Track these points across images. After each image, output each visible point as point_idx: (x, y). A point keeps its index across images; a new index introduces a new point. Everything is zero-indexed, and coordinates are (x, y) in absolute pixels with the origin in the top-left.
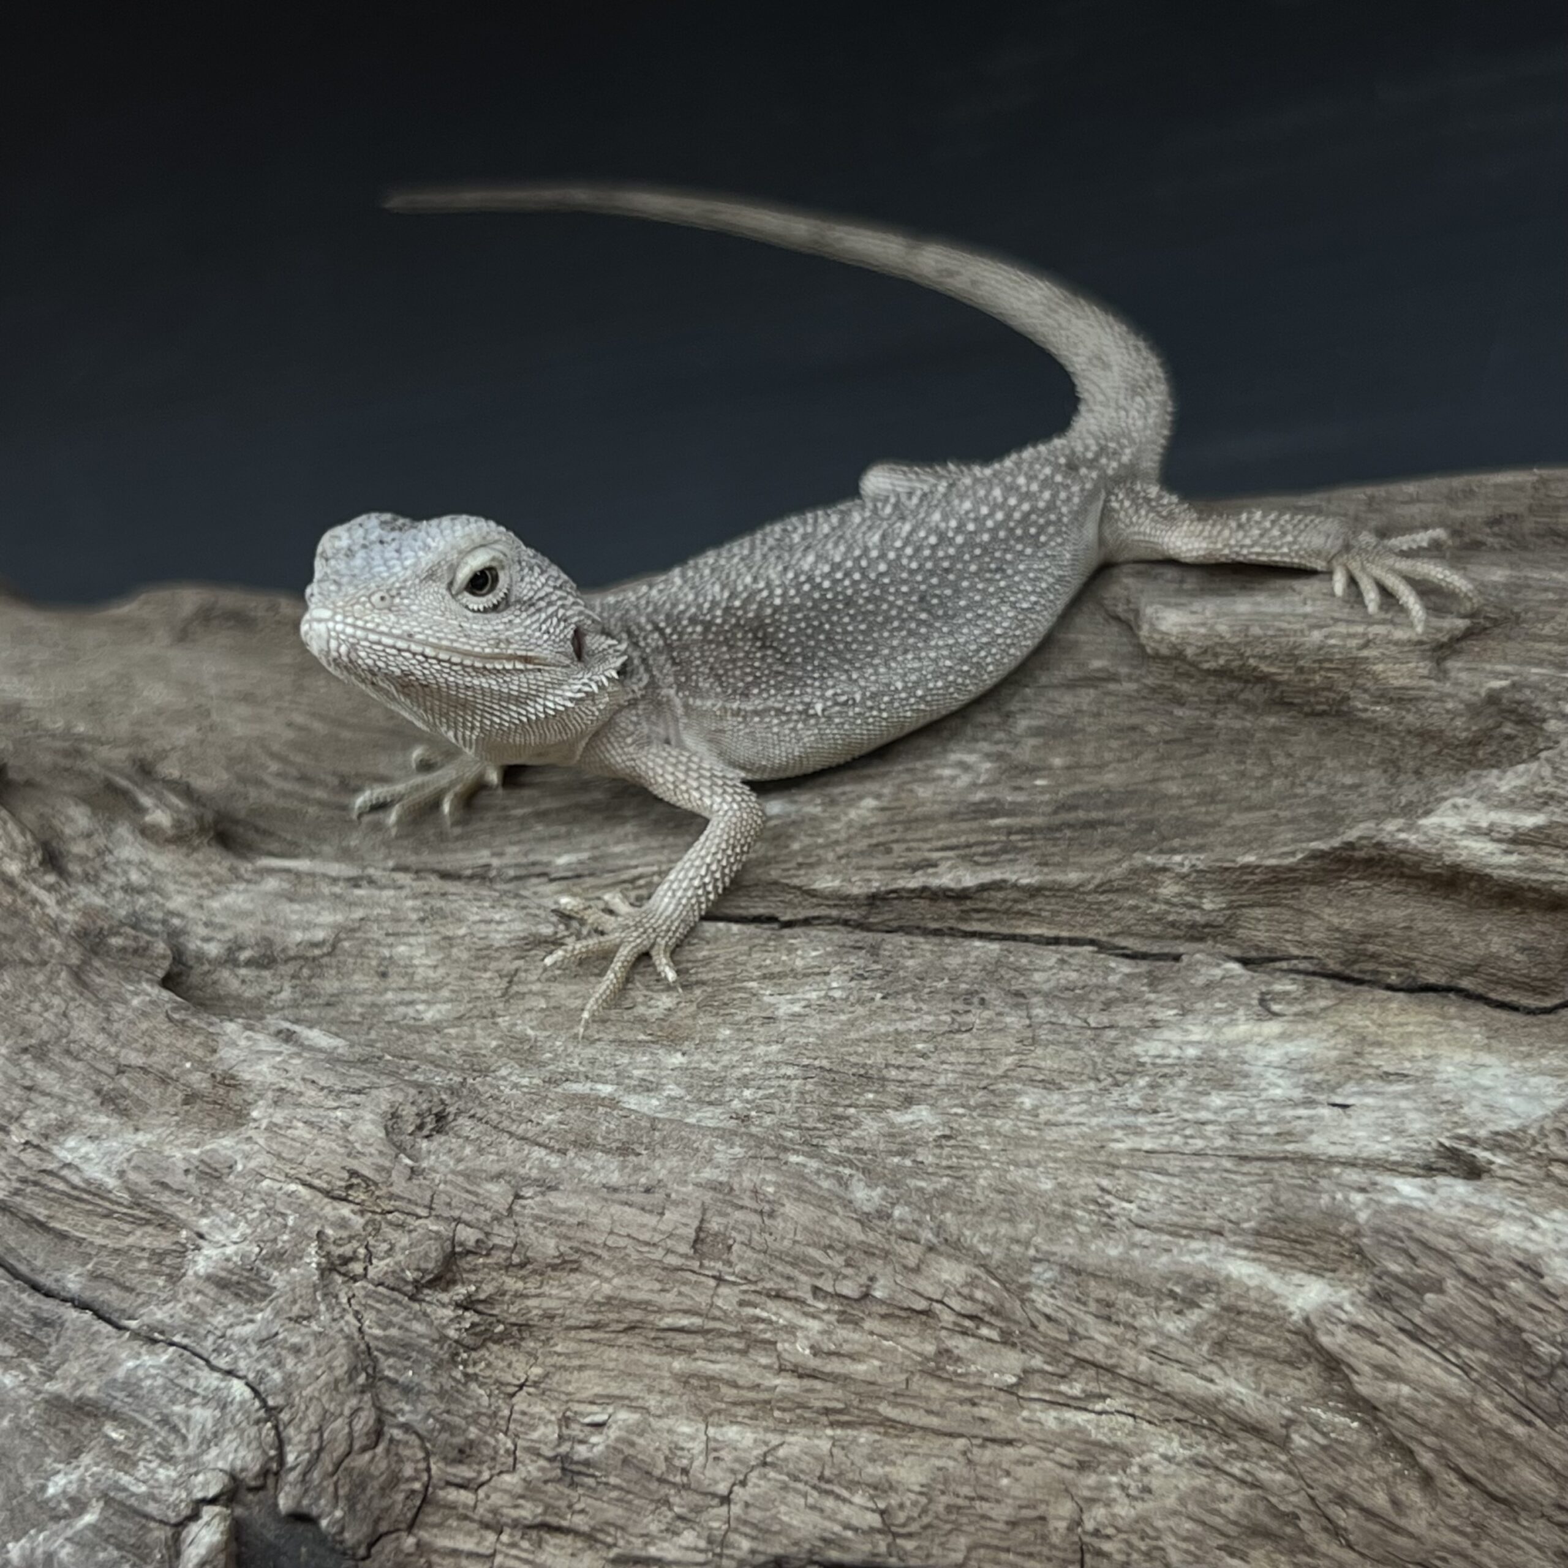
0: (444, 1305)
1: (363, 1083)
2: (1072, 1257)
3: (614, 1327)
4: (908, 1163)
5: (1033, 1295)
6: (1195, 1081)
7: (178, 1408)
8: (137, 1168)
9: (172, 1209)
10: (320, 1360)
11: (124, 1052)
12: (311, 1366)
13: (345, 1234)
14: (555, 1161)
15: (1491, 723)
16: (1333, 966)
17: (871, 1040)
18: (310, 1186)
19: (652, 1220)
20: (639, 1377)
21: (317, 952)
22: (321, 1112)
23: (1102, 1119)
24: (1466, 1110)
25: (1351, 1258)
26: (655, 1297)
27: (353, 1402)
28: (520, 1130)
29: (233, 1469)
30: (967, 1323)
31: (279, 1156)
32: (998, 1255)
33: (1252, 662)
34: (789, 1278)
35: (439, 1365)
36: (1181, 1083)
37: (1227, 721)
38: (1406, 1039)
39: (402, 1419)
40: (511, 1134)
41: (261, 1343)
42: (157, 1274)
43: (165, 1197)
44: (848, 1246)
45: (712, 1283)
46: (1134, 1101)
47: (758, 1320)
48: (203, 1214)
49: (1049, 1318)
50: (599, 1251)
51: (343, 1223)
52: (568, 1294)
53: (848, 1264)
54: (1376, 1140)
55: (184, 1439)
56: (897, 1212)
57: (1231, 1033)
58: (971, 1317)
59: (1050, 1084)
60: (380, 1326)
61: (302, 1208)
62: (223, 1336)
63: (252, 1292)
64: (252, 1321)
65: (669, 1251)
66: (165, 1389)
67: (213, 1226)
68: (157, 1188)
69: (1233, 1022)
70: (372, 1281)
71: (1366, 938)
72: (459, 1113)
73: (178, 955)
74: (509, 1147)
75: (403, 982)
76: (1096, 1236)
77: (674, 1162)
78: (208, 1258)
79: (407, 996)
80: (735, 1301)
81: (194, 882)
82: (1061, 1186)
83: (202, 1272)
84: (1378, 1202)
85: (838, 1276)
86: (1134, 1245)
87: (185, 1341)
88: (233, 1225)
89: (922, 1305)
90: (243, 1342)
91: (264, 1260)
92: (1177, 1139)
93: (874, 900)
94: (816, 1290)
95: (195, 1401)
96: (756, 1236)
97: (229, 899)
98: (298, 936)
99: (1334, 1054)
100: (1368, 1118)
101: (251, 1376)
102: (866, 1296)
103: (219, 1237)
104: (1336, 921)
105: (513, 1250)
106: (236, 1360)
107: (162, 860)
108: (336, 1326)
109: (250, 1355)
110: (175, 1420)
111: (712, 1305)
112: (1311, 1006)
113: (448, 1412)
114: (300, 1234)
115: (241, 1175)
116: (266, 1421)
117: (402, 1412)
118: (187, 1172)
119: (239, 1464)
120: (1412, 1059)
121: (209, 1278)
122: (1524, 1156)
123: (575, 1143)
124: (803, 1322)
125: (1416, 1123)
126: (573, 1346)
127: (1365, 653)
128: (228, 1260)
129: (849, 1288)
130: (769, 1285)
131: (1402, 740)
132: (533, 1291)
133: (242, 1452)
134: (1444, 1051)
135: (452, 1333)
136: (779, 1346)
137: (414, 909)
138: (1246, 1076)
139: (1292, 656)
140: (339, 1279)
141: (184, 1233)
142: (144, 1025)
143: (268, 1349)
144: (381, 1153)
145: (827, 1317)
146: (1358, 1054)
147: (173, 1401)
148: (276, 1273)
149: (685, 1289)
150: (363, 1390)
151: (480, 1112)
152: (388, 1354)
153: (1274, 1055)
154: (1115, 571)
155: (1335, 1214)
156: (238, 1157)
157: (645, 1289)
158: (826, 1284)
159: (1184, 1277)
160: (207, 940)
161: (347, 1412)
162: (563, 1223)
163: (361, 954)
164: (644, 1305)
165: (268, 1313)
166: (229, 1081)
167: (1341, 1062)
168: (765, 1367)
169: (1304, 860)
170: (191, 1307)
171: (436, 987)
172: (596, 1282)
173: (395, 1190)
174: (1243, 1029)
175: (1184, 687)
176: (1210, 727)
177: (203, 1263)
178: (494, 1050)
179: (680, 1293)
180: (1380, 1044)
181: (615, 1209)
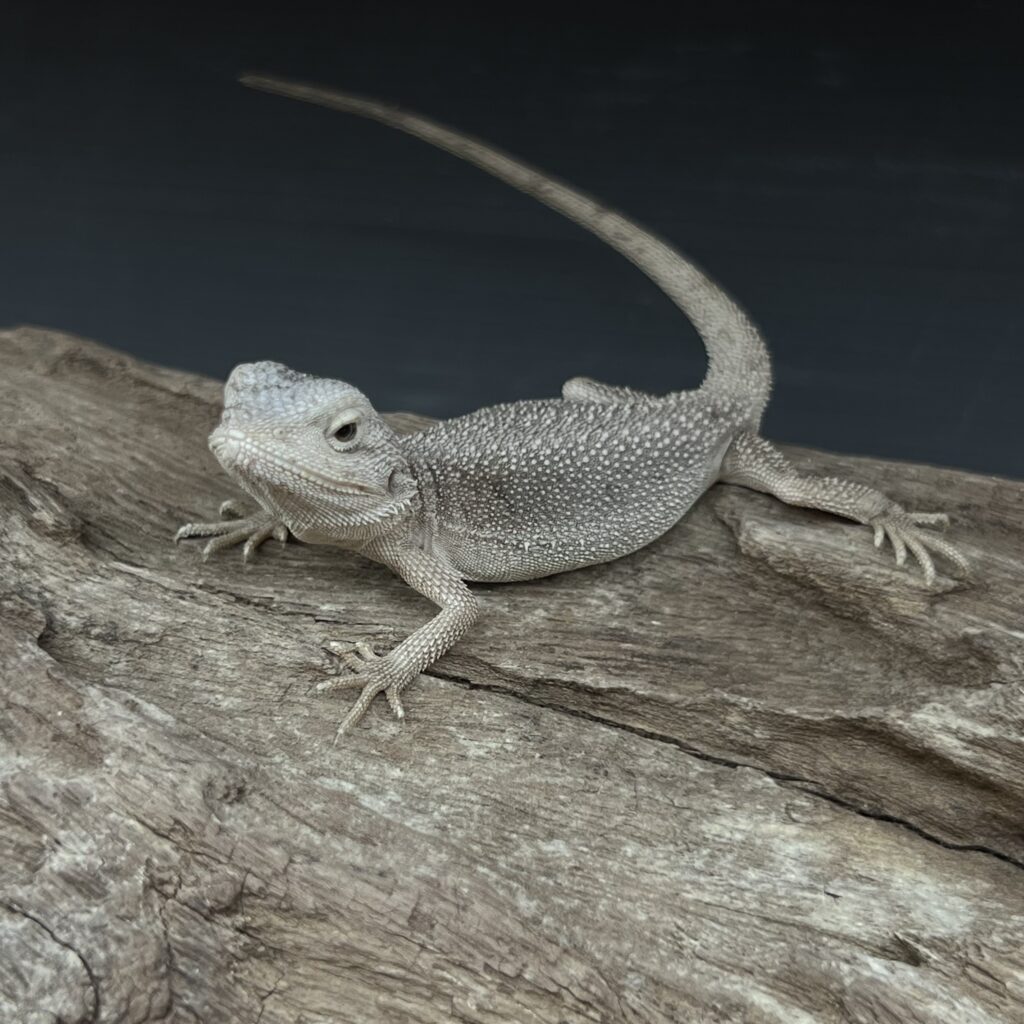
0: (227, 927)
1: (190, 757)
2: (654, 972)
3: (344, 964)
4: (551, 883)
5: (626, 994)
6: (739, 857)
7: (26, 963)
8: (19, 785)
9: (40, 819)
10: (136, 951)
11: (13, 694)
12: (128, 953)
13: (166, 865)
14: (317, 839)
15: (961, 654)
16: (830, 791)
17: (531, 786)
18: (143, 823)
19: (383, 897)
20: (354, 1002)
21: (148, 640)
22: (158, 772)
23: (678, 874)
24: (912, 915)
25: (833, 1006)
26: (375, 950)
27: (155, 984)
28: (295, 810)
29: (61, 1014)
30: (581, 1006)
31: (125, 798)
32: (607, 962)
33: (812, 576)
34: (470, 955)
35: (219, 969)
36: (730, 857)
37: (783, 608)
38: (875, 854)
39: (186, 1002)
40: (288, 812)
41: (94, 929)
42: (19, 860)
43: (36, 809)
44: (512, 940)
45: (418, 949)
46: (698, 864)
47: (444, 979)
48: (63, 827)
49: (635, 1012)
50: (342, 911)
51: (165, 857)
52: (315, 936)
53: (511, 952)
54: (853, 923)
55: (26, 986)
56: (546, 920)
57: (764, 828)
58: (584, 1003)
59: (644, 841)
60: (180, 933)
61: (138, 840)
62: (66, 918)
63: (91, 891)
64: (89, 912)
65: (392, 921)
66: (18, 948)
67: (68, 838)
68: (29, 801)
69: (766, 821)
70: (179, 901)
71: (856, 778)
72: (254, 790)
73: (50, 623)
74: (286, 822)
75: (208, 676)
76: (671, 960)
77: (399, 856)
78: (62, 860)
79: (210, 686)
80: (430, 963)
81: (64, 569)
82: (651, 919)
83: (56, 869)
84: (858, 973)
85: (503, 960)
86: (695, 970)
87: (37, 916)
88: (84, 840)
89: (554, 988)
90: (81, 926)
91: (105, 871)
92: (726, 898)
93: (538, 683)
94: (487, 967)
95: (39, 960)
96: (452, 922)
97: (87, 586)
98: (137, 626)
99: (829, 856)
100: (849, 908)
101: (83, 951)
102: (519, 976)
103: (71, 846)
104: (839, 763)
105: (282, 899)
106: (73, 937)
107: (42, 548)
108: (149, 928)
109: (84, 936)
110: (22, 971)
111: (414, 964)
112: (816, 819)
113: (220, 1003)
114: (134, 859)
115: (95, 806)
116: (91, 985)
117: (188, 998)
118: (55, 795)
119: (65, 1012)
120: (877, 869)
121: (61, 875)
122: (949, 956)
123: (332, 828)
124: (475, 987)
125: (881, 917)
126: (311, 971)
127: (887, 588)
128: (77, 864)
129: (509, 969)
130: (456, 957)
131: (896, 648)
132: (291, 929)
133: (69, 1004)
134: (898, 867)
135: (230, 948)
136: (455, 1000)
137: (222, 624)
138: (772, 861)
139: (839, 579)
140: (155, 894)
141: (45, 837)
142: (30, 677)
143: (99, 935)
144: (199, 811)
145: (491, 986)
146: (845, 860)
147: (23, 957)
148: (112, 882)
149: (398, 949)
150: (162, 977)
151: (268, 792)
152: (182, 954)
153: (791, 849)
154: (725, 488)
155: (829, 976)
156: (94, 792)
157: (370, 944)
158: (494, 964)
159: (724, 999)
160: (70, 614)
161: (149, 990)
162: (321, 887)
163: (180, 648)
164: (367, 955)
165: (102, 909)
166: (91, 732)
167: (833, 863)
168: (442, 1011)
169: (828, 721)
170: (44, 893)
171: (232, 684)
172: (336, 932)
173: (206, 840)
174: (773, 827)
175: (760, 579)
176: (771, 609)
177: (58, 861)
178: (271, 740)
179: (394, 952)
180: (858, 855)
181: (359, 885)
